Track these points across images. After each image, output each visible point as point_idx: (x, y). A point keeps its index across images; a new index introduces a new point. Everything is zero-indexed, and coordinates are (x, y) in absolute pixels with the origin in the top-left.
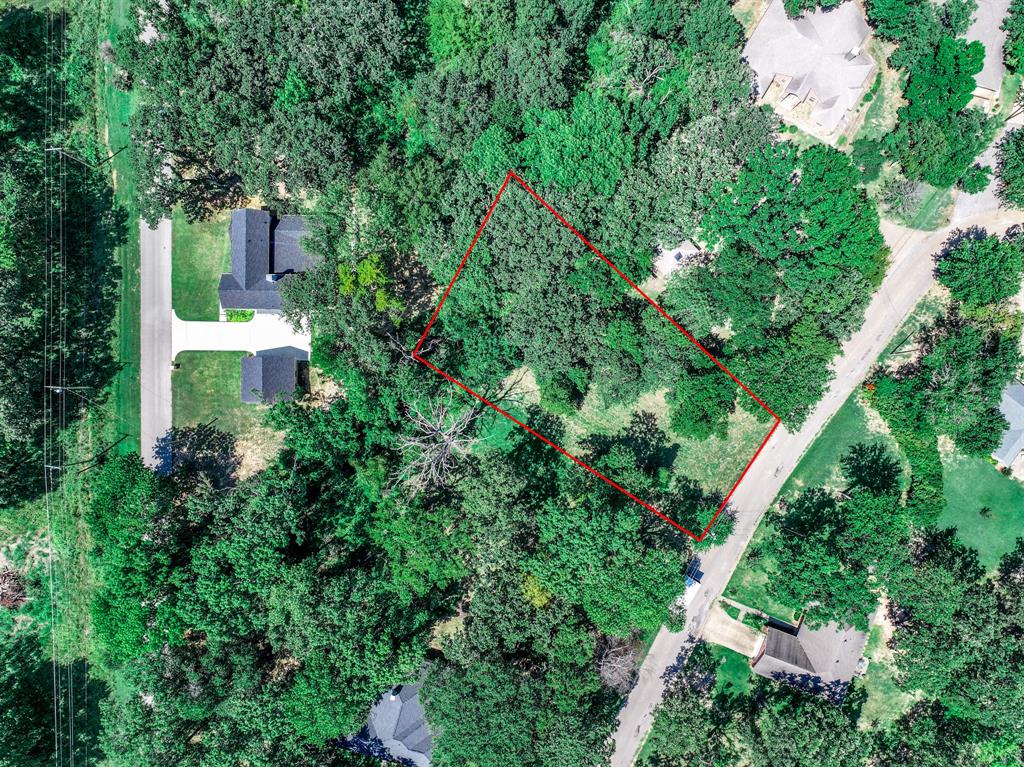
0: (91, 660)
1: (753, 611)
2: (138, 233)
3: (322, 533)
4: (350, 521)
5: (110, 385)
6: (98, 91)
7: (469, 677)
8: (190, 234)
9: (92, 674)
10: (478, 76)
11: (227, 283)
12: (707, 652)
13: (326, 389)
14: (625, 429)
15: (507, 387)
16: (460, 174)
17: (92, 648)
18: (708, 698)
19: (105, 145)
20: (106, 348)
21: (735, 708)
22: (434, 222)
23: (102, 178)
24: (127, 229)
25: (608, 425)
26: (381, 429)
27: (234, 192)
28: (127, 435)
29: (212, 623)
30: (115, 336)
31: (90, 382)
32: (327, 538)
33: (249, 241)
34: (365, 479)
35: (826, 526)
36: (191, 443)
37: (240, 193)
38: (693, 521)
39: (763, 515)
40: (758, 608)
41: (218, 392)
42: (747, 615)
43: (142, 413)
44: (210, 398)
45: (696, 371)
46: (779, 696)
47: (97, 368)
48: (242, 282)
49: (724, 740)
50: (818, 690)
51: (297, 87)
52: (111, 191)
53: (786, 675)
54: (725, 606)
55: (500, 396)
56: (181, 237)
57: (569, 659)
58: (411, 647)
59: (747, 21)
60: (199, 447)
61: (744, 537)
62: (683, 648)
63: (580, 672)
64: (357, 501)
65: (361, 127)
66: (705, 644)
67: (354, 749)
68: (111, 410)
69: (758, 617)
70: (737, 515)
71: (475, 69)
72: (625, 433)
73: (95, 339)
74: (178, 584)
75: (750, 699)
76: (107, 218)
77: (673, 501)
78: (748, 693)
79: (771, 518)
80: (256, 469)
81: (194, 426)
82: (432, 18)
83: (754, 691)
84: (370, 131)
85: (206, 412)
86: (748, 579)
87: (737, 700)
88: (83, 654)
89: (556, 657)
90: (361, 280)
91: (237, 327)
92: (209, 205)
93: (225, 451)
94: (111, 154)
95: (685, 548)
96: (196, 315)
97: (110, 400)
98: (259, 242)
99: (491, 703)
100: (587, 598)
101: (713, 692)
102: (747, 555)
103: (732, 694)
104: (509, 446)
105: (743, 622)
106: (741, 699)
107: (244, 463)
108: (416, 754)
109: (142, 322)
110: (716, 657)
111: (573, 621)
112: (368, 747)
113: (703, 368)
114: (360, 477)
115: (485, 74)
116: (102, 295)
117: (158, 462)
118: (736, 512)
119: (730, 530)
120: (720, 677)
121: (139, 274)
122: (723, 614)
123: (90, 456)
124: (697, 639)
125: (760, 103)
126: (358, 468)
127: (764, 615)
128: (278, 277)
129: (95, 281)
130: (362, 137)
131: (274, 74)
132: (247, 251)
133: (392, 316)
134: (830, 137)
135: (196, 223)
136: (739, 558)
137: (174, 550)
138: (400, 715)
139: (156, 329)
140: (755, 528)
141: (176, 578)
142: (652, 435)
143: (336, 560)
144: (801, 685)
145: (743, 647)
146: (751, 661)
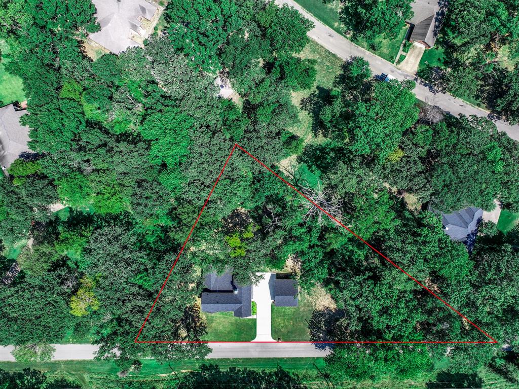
0: (427, 381)
1: (401, 48)
2: (212, 359)
3: (363, 266)
4: (356, 252)
5: (289, 373)
6: (142, 380)
7: (440, 188)
8: (213, 334)
9: (434, 380)
10: (133, 188)
11: (239, 313)
12: (422, 71)
13: (290, 264)
14: (309, 114)
15: (288, 174)
16: (183, 196)
17: (421, 380)
18: (446, 70)
19: (169, 376)
20: (270, 375)
21: (451, 56)
22: (208, 209)
23: (185, 377)
24: (211, 365)
25: (307, 122)
26: (311, 236)
27: (191, 311)
28: (314, 364)
29: (412, 318)
30: (264, 370)
31: (288, 382)
32: (365, 264)
33: (217, 303)
34: (336, 244)
35: (358, 11)
36: (318, 332)
37: (191, 308)
38: (356, 78)
39: (352, 43)
40: (400, 45)
41: (292, 319)
42: (404, 51)
43: (303, 357)
44: (295, 323)
45: (282, 76)
46: (445, 34)
47: (280, 379)
48: (238, 306)
49: (467, 62)
50: (443, 14)
51: (141, 278)
52: (191, 373)
53: (435, 30)
54: (399, 62)
55: (292, 177)
56: (214, 338)
57: (431, 138)
58: (424, 218)
59: (101, 53)
60: (320, 328)
61: (364, 53)
62: (420, 84)
63: (436, 132)
64: (346, 249)
65: (158, 248)
66: (418, 73)
67: (472, 248)
68: (302, 372)
69: (405, 45)
70: (353, 56)
71: (130, 189)
72: (311, 114)
73: (266, 380)
74: (391, 336)
75: (446, 49)
76: (205, 375)
77: (346, 89)
78: (443, 50)
79: (354, 39)
80: (330, 299)
81: (309, 330)
82: (103, 212)
83: (442, 47)
84: (159, 243)
85: (302, 325)
86: (385, 51)
87: (447, 56)
88: (424, 385)
89: (429, 145)
90: (238, 245)
91: (259, 309)
92: (198, 324)
93: (321, 315)
94: (173, 373)
95: (370, 83)
96: (253, 330)
97: (296, 373)
98: (218, 297)
99: (453, 177)
100: (399, 129)
101: (443, 68)
102: (373, 51)
103: (444, 58)
104: (318, 172)
105: (407, 53)
106: (446, 53)
107: (327, 306)
108: (475, 217)
109: (257, 357)
110: (425, 67)
111: (411, 136)
112: (471, 241)
113: (280, 72)
114: (336, 246)
115: (132, 184)
116: (244, 377)
117: (327, 348)
118: (351, 57)
119: (361, 59)
120: (435, 64)
121: (233, 359)
122: (403, 63)
123: (324, 382)
124: (416, 77)
125: (142, 46)
126: (331, 247)
127: (404, 42)
128: (235, 288)
129: (237, 380)
130: (163, 247)
131: (135, 289)
132: (222, 304)
133: (255, 230)
134: (160, 10)
135: (207, 330)
136: (375, 55)
137: (374, 338)
138: (455, 225)
139: (261, 350)
140: (360, 48)
141: (389, 336)
142: (312, 100)
143: (376, 259)
144: (440, 22)
145: (420, 53)
146: (427, 48)
